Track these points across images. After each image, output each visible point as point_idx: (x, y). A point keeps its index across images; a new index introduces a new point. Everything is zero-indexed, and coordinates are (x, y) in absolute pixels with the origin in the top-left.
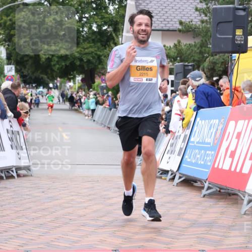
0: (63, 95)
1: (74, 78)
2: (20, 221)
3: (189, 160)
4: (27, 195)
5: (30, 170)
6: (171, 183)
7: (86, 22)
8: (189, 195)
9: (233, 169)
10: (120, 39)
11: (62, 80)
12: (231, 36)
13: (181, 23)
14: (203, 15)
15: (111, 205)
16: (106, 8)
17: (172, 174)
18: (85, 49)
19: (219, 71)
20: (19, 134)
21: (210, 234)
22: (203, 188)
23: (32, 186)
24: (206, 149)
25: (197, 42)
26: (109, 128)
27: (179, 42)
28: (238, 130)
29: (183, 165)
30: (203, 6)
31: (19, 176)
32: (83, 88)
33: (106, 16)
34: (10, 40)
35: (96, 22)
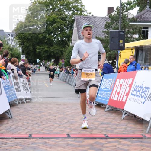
0: (46, 68)
1: (51, 60)
2: (27, 122)
3: (100, 96)
4: (30, 110)
5: (31, 100)
7: (56, 37)
9: (118, 100)
10: (71, 44)
11: (45, 61)
12: (118, 43)
14: (106, 34)
15: (66, 115)
16: (65, 30)
18: (55, 48)
19: (113, 58)
20: (27, 84)
21: (109, 128)
22: (106, 108)
23: (32, 107)
24: (107, 91)
26: (65, 82)
28: (121, 83)
29: (97, 98)
30: (106, 30)
31: (27, 102)
32: (54, 64)
33: (65, 34)
34: (24, 44)
35: (60, 37)
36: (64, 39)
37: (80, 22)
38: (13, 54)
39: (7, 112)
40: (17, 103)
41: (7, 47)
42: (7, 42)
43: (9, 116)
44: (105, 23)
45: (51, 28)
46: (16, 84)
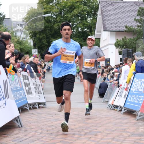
2: (40, 131)
3: (130, 100)
4: (44, 118)
5: (45, 105)
6: (120, 112)
7: (75, 27)
8: (129, 119)
13: (126, 27)
14: (138, 23)
15: (88, 124)
16: (86, 19)
17: (120, 108)
20: (39, 86)
21: (141, 140)
22: (137, 115)
23: (46, 113)
24: (139, 95)
25: (135, 38)
27: (125, 38)
29: (127, 103)
30: (138, 18)
31: (39, 107)
33: (86, 23)
34: (35, 36)
35: (81, 27)
36: (86, 30)
37: (105, 8)
38: (23, 48)
39: (16, 119)
40: (28, 108)
41: (16, 40)
42: (16, 34)
43: (18, 124)
44: (138, 8)
45: (69, 15)
46: (27, 85)
